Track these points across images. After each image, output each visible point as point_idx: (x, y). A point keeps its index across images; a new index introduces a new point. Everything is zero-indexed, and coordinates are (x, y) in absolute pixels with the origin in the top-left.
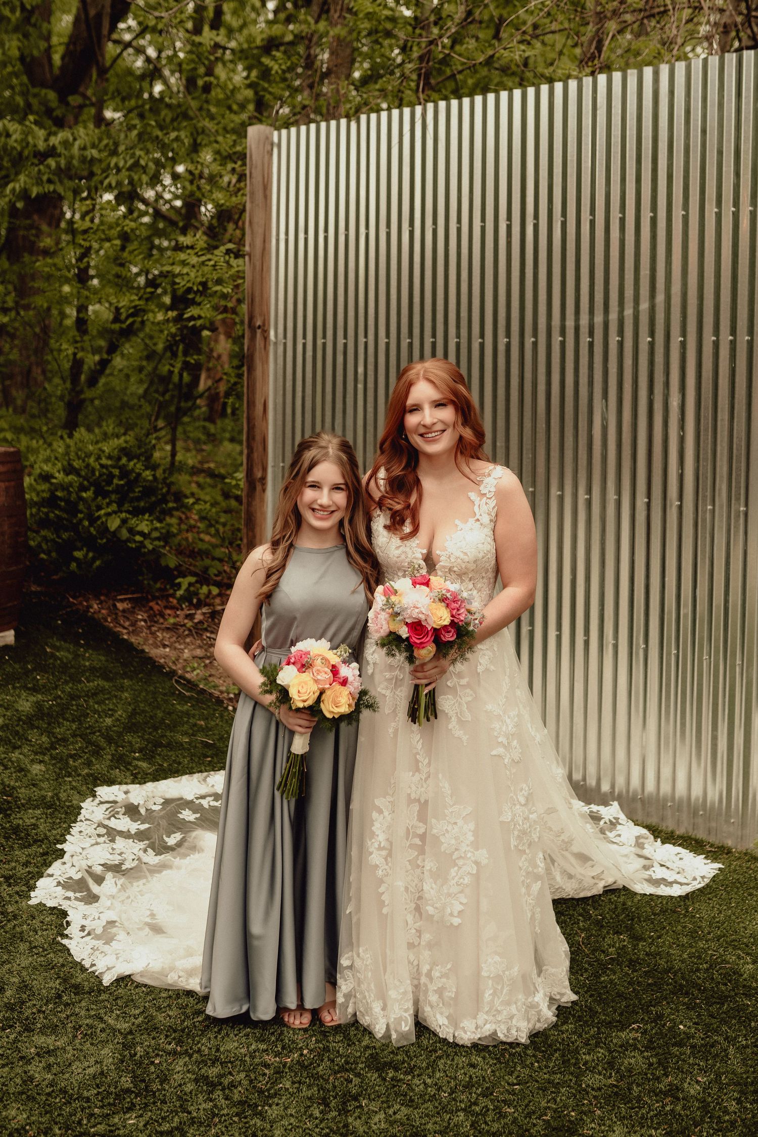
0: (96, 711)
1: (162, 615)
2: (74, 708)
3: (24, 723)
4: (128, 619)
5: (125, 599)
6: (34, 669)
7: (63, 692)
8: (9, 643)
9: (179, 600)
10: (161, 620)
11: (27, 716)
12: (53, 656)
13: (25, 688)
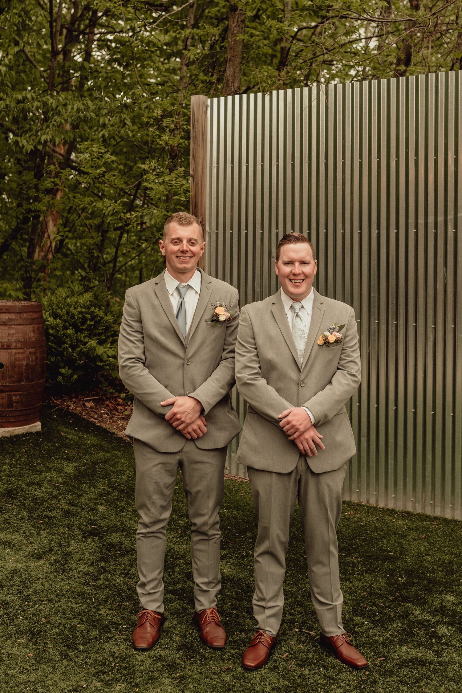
0: (113, 472)
1: (117, 410)
2: (99, 470)
3: (75, 481)
4: (96, 413)
5: (90, 400)
6: (60, 447)
7: (87, 460)
8: (38, 430)
9: (124, 399)
10: (117, 414)
11: (74, 475)
12: (67, 438)
13: (62, 458)
